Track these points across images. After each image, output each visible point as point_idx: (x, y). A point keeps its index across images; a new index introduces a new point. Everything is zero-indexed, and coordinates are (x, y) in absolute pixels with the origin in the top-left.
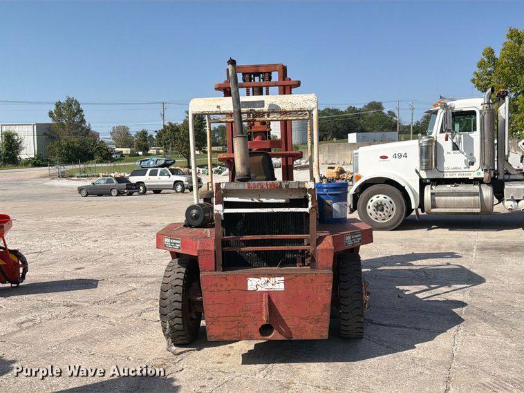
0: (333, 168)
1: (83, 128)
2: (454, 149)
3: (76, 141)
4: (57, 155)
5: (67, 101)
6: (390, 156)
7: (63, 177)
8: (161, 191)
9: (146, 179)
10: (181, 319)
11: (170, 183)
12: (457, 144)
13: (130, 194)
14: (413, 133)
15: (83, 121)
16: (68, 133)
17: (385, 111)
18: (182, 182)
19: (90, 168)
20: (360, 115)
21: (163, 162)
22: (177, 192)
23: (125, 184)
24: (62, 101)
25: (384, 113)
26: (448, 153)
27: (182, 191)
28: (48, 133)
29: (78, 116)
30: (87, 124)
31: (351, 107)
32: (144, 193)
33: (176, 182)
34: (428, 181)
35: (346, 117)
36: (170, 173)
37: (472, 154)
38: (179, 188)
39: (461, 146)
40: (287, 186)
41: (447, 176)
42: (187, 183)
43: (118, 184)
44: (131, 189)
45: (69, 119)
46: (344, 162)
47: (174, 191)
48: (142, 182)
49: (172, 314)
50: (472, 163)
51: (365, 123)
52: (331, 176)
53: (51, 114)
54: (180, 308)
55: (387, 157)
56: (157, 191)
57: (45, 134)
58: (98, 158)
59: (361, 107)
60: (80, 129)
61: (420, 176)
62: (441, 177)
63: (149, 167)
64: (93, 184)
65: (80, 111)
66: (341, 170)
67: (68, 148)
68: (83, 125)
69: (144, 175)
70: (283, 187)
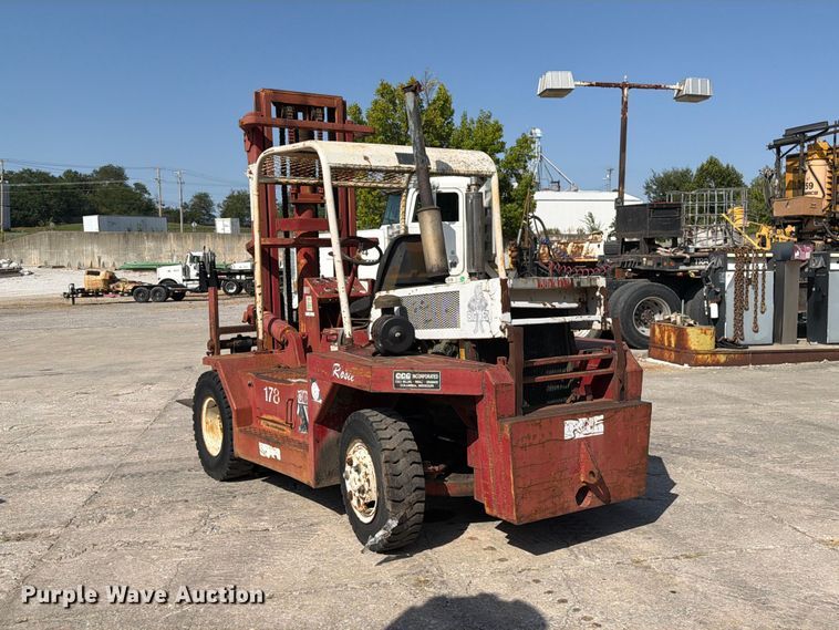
0: (98, 274)
10: (423, 505)
14: (184, 222)
17: (131, 183)
20: (87, 187)
25: (127, 186)
31: (69, 172)
35: (63, 188)
40: (578, 283)
46: (80, 264)
49: (412, 497)
51: (98, 199)
52: (95, 287)
54: (423, 486)
59: (89, 172)
66: (111, 277)
70: (576, 285)
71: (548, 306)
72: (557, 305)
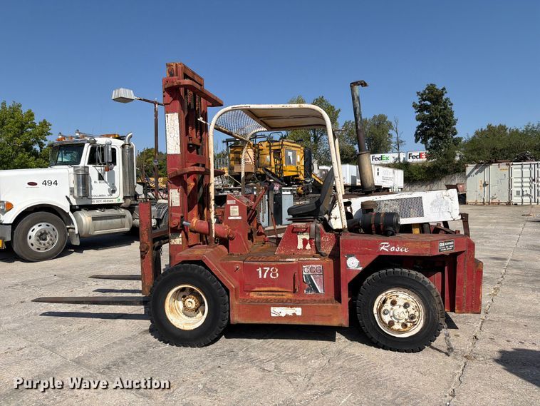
2: (100, 179)
6: (39, 182)
12: (102, 175)
26: (95, 182)
34: (77, 207)
37: (113, 184)
39: (106, 177)
41: (95, 202)
50: (114, 191)
55: (36, 184)
61: (71, 203)
62: (89, 203)
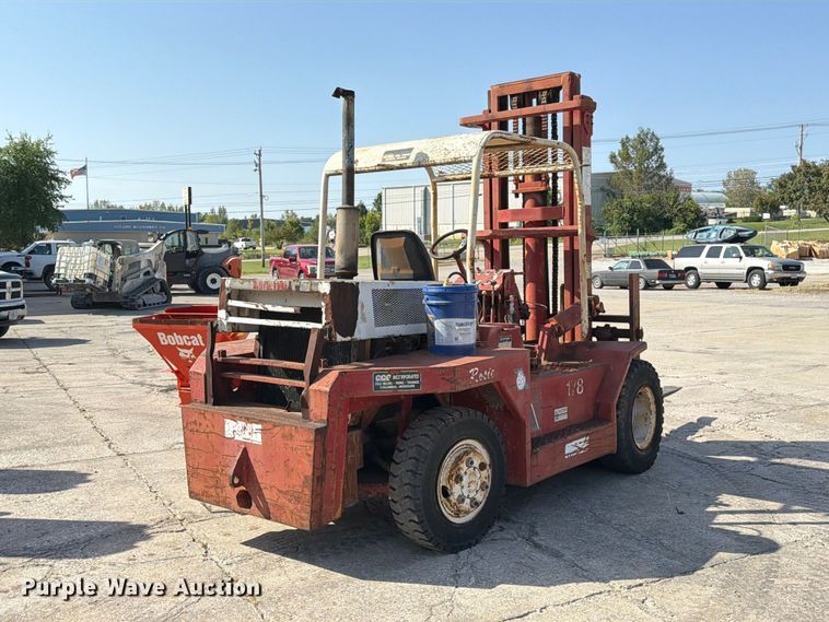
1: (661, 177)
3: (645, 199)
4: (615, 222)
5: (639, 136)
7: (611, 256)
8: (730, 284)
9: (702, 263)
11: (741, 271)
13: (668, 288)
15: (662, 166)
16: (635, 186)
18: (762, 269)
19: (654, 243)
21: (732, 233)
22: (751, 287)
23: (657, 271)
24: (631, 137)
27: (762, 287)
28: (607, 188)
29: (655, 158)
30: (668, 169)
32: (697, 286)
33: (751, 270)
36: (742, 254)
38: (756, 280)
40: (297, 287)
42: (771, 272)
43: (646, 271)
44: (668, 279)
45: (641, 164)
47: (747, 285)
48: (695, 269)
53: (613, 158)
56: (723, 285)
57: (602, 189)
58: (679, 225)
60: (656, 179)
63: (709, 243)
64: (611, 268)
65: (658, 150)
67: (632, 211)
68: (662, 173)
69: (698, 255)
70: (294, 288)
71: (261, 308)
72: (270, 308)
